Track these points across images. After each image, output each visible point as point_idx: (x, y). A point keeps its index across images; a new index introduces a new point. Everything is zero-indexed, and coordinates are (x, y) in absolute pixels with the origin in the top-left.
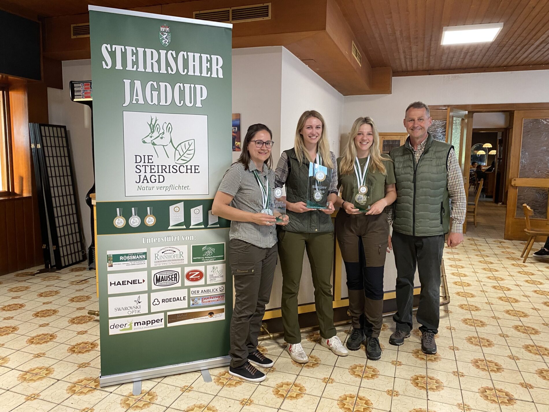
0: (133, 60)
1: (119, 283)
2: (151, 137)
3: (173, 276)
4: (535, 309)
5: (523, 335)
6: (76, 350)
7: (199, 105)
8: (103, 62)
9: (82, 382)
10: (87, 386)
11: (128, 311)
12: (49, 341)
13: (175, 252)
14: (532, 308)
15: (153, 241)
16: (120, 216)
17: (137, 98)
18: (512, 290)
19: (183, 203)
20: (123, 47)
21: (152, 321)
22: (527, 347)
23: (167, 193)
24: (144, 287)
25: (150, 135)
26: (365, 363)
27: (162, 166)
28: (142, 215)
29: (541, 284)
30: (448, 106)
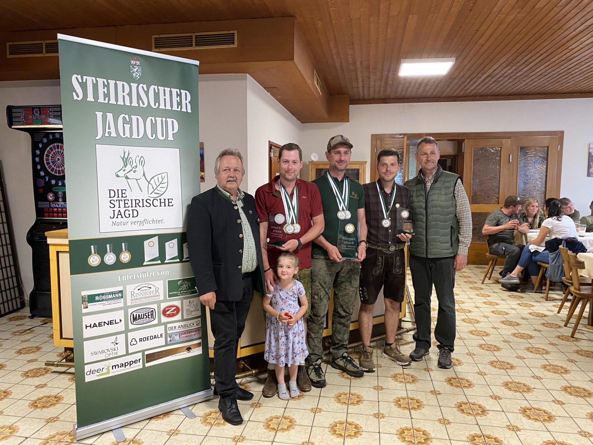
0: (104, 92)
1: (95, 325)
2: (124, 170)
3: (150, 314)
4: (495, 328)
5: (487, 353)
6: (39, 405)
7: (171, 138)
8: (74, 93)
9: (55, 437)
10: (62, 441)
11: (105, 354)
12: (3, 398)
13: (150, 288)
14: (492, 328)
15: (129, 277)
16: (95, 253)
17: (109, 130)
18: (473, 312)
19: (157, 237)
20: (94, 79)
21: (130, 362)
22: (492, 363)
23: (142, 227)
24: (121, 327)
25: (123, 169)
26: (349, 391)
27: (135, 200)
28: (117, 252)
29: (497, 304)
30: (404, 135)
